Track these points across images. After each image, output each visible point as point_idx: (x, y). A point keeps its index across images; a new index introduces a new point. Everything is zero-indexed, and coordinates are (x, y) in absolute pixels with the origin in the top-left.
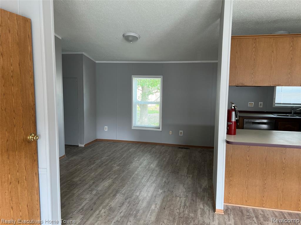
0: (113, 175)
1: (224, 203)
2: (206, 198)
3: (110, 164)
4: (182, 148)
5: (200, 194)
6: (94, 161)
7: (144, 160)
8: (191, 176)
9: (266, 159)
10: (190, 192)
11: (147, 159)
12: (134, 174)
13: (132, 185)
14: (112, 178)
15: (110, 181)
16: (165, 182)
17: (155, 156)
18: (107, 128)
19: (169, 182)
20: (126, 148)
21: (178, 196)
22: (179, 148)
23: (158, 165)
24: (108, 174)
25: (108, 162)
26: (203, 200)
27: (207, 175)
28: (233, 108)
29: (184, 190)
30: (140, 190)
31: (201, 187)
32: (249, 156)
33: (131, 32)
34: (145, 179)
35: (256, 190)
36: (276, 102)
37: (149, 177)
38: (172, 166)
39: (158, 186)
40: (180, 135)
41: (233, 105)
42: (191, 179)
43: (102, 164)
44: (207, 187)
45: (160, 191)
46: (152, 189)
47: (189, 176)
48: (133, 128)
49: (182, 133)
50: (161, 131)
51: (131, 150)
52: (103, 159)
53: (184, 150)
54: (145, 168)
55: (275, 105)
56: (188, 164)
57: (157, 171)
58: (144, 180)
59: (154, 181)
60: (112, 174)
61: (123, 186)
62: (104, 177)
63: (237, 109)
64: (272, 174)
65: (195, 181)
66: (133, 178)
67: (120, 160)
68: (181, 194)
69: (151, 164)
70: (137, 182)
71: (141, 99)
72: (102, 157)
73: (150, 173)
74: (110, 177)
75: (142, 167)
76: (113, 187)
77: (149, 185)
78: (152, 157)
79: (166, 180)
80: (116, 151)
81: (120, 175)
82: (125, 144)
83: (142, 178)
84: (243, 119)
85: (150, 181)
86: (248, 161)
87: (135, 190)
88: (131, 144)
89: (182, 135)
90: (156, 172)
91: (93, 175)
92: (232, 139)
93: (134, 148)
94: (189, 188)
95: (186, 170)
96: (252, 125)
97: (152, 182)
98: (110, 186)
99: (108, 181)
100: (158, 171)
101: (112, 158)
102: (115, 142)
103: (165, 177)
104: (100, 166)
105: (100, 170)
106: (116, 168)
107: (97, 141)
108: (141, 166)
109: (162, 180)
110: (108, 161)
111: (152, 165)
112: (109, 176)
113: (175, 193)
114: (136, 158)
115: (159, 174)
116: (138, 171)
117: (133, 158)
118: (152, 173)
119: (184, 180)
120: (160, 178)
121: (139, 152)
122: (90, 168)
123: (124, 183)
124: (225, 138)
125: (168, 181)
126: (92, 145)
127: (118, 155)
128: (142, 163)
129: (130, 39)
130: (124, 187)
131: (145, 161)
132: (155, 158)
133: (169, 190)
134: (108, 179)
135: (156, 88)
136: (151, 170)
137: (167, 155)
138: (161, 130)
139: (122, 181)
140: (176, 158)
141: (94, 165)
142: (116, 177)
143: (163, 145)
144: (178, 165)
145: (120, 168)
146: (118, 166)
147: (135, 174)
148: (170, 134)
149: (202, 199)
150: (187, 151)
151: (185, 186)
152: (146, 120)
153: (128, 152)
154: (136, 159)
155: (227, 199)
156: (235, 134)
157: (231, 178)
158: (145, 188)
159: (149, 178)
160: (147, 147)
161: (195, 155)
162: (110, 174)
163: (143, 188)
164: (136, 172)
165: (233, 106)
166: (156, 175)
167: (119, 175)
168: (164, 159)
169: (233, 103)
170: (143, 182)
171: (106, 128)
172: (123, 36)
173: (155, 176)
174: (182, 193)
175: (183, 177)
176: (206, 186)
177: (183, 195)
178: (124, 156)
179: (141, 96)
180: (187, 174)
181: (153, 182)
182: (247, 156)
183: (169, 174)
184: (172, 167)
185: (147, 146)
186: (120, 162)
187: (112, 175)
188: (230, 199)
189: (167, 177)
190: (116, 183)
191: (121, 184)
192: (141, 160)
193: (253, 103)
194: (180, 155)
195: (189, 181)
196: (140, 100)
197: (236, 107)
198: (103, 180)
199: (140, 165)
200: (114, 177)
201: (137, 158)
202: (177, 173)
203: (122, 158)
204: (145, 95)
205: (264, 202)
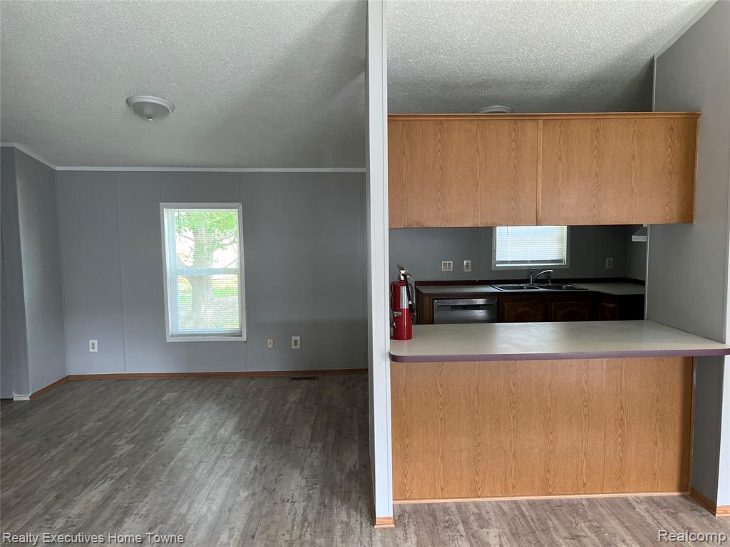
0: (116, 469)
1: (393, 500)
2: (354, 495)
3: (107, 440)
4: (300, 379)
5: (340, 486)
6: (61, 436)
7: (203, 420)
8: (320, 445)
9: (477, 388)
10: (318, 486)
11: (209, 416)
12: (173, 459)
13: (169, 488)
14: (112, 478)
15: (107, 485)
16: (256, 469)
17: (231, 406)
18: (96, 345)
19: (265, 468)
20: (152, 394)
21: (289, 500)
22: (293, 379)
23: (238, 429)
24: (102, 467)
25: (100, 436)
26: (347, 501)
27: (357, 438)
28: (402, 278)
29: (303, 483)
30: (190, 500)
31: (342, 470)
32: (441, 386)
33: (148, 94)
34: (203, 470)
35: (461, 461)
36: (498, 259)
37: (215, 462)
38: (272, 426)
39: (237, 483)
40: (293, 347)
41: (403, 272)
42: (320, 452)
43: (84, 442)
44: (358, 466)
45: (244, 494)
46: (221, 492)
47: (315, 445)
48: (169, 340)
49: (299, 342)
50: (245, 342)
51: (165, 398)
52: (86, 428)
53: (304, 383)
54: (205, 438)
55: (497, 265)
56: (314, 417)
57: (235, 444)
58: (201, 472)
59: (227, 471)
60: (111, 467)
61: (143, 495)
62: (90, 477)
63: (411, 280)
64: (493, 421)
65: (328, 456)
66: (172, 470)
67: (135, 426)
68: (295, 494)
69: (220, 428)
70: (183, 479)
71: (193, 260)
72: (83, 425)
73: (218, 452)
74: (107, 474)
75: (196, 439)
76: (115, 501)
77: (214, 481)
78: (224, 409)
79: (258, 464)
80: (123, 405)
81: (136, 466)
82: (151, 384)
83: (196, 468)
84: (431, 301)
85: (218, 472)
86: (441, 396)
87: (177, 501)
88: (166, 382)
89: (298, 347)
90: (233, 446)
91: (57, 475)
92: (405, 349)
93: (175, 392)
94: (314, 476)
95: (307, 432)
96: (450, 312)
97: (221, 474)
98: (107, 499)
99: (101, 488)
100: (238, 444)
101: (113, 424)
102: (123, 380)
103: (255, 457)
104: (76, 450)
105: (76, 460)
106: (124, 449)
107: (69, 382)
108: (193, 436)
109: (249, 465)
110: (102, 434)
111: (222, 431)
112: (105, 472)
113: (280, 494)
114: (180, 417)
115: (241, 450)
116: (186, 449)
117: (173, 417)
118: (223, 451)
119: (303, 458)
120: (244, 459)
121: (186, 400)
122: (48, 458)
123: (145, 488)
124: (388, 349)
125: (264, 465)
126: (54, 395)
127: (130, 412)
128: (197, 427)
129: (148, 110)
130: (146, 496)
131: (205, 423)
132: (230, 412)
133: (265, 489)
134: (101, 482)
135: (230, 233)
136: (220, 442)
137: (261, 399)
138: (244, 338)
139: (139, 481)
140: (285, 404)
141: (61, 447)
142: (124, 474)
143: (252, 376)
144: (288, 422)
145: (135, 447)
146: (128, 443)
147: (176, 459)
148: (269, 346)
149: (346, 498)
150: (312, 385)
151: (306, 472)
152: (210, 313)
153: (159, 403)
154: (180, 420)
155: (400, 491)
156: (409, 337)
157: (407, 441)
158: (204, 493)
159: (214, 465)
160: (209, 385)
161: (330, 393)
162: (108, 466)
163: (198, 493)
164: (181, 454)
165: (403, 275)
166: (234, 455)
167: (133, 465)
168: (255, 412)
169: (403, 266)
170: (197, 475)
171: (93, 344)
172: (128, 102)
173: (231, 458)
174: (298, 491)
175: (301, 450)
176: (355, 466)
177: (299, 496)
178: (146, 415)
179: (192, 253)
180: (311, 441)
181: (225, 475)
182: (439, 386)
183: (265, 448)
184: (273, 428)
185: (208, 383)
186: (137, 431)
187: (112, 469)
188: (408, 488)
189: (262, 457)
190: (124, 491)
191: (138, 490)
192: (193, 422)
193: (452, 262)
194: (294, 397)
195: (315, 459)
196: (190, 265)
197: (408, 277)
198: (86, 485)
199: (190, 434)
200: (118, 475)
201: (182, 418)
202: (286, 442)
203: (142, 419)
204: (200, 251)
205: (480, 485)
